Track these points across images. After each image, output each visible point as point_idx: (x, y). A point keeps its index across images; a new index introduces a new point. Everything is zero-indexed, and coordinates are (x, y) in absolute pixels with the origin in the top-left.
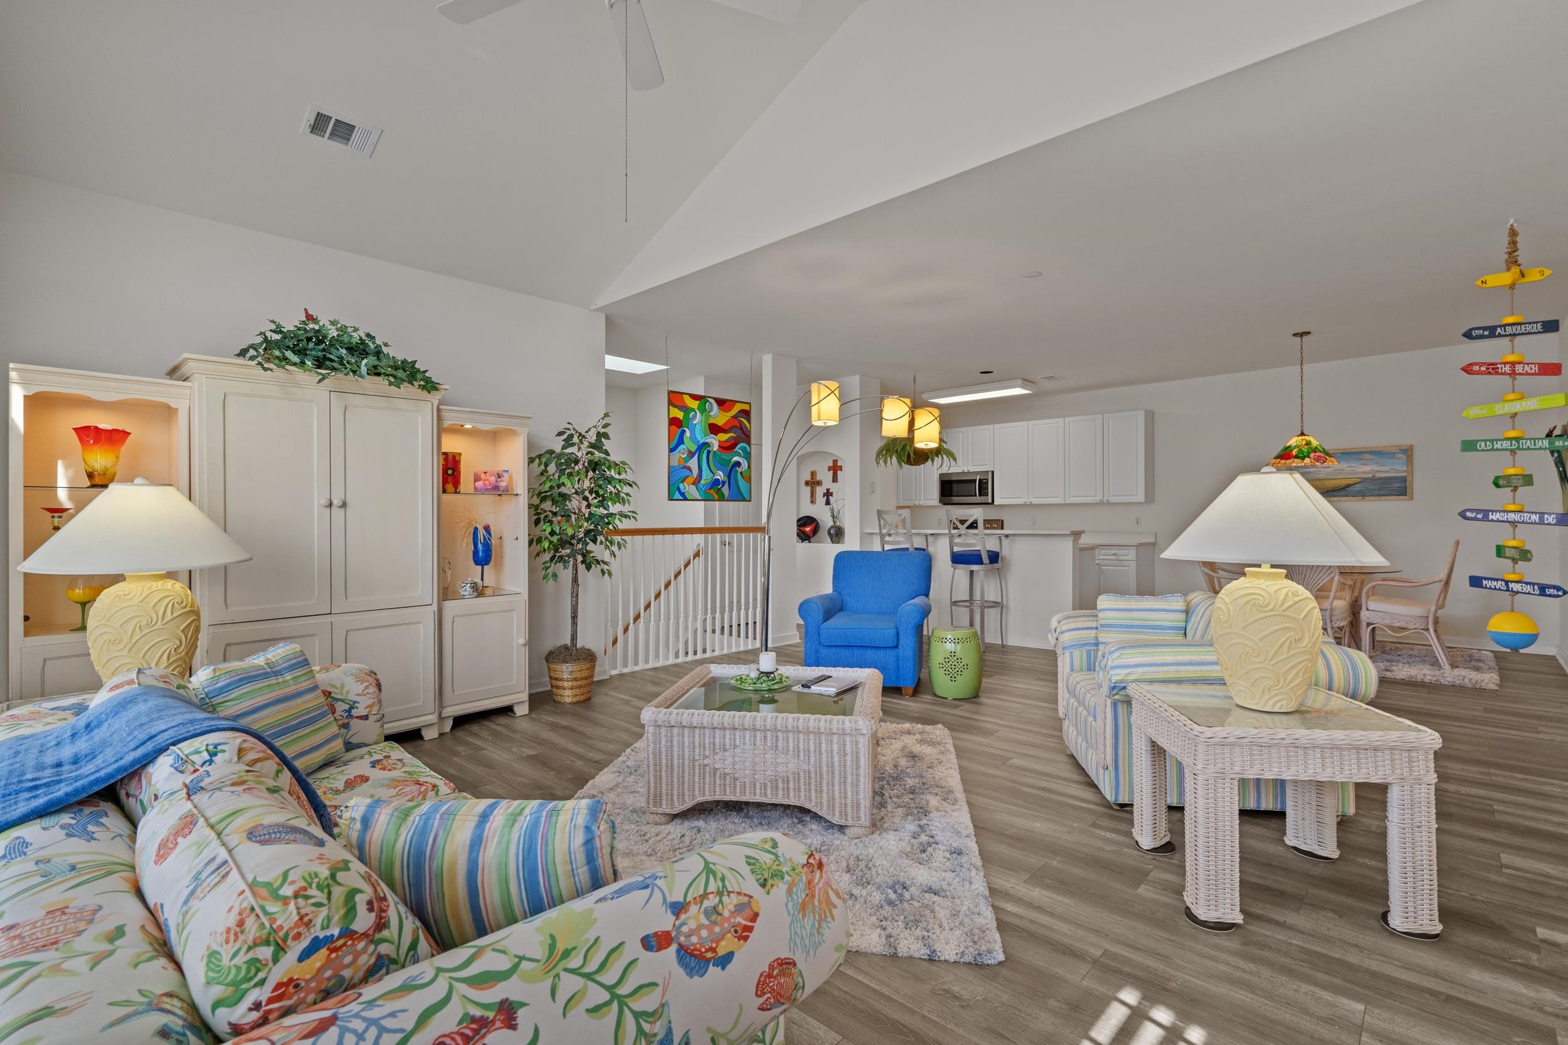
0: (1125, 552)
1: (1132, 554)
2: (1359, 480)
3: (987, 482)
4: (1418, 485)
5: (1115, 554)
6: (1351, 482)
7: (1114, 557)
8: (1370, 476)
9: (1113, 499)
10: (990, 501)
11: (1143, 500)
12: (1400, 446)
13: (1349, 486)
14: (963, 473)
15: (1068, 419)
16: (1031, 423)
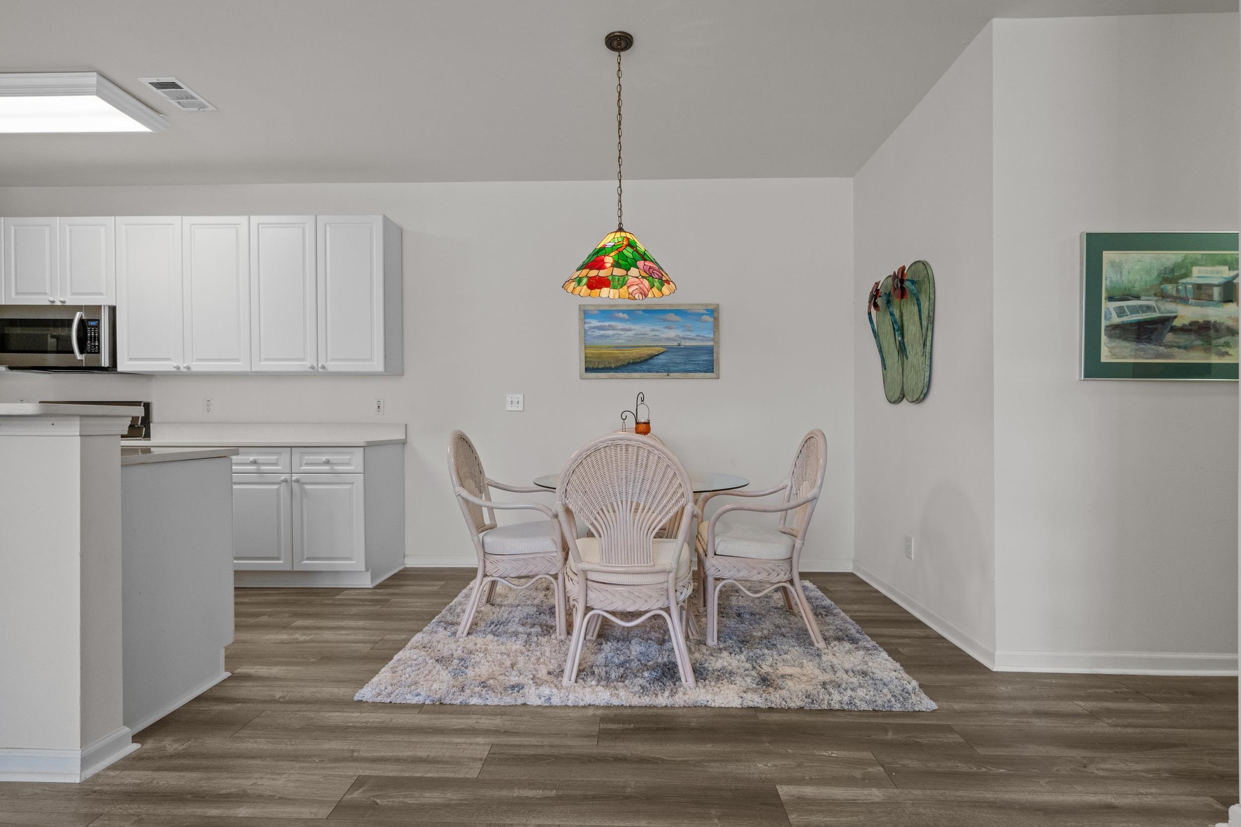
0: (345, 458)
1: (358, 457)
2: (663, 350)
3: (98, 327)
4: (725, 359)
5: (327, 462)
6: (653, 351)
7: (326, 468)
8: (676, 344)
9: (332, 366)
10: (105, 362)
11: (380, 368)
12: (707, 305)
13: (652, 357)
14: (52, 307)
15: (255, 219)
16: (188, 220)
